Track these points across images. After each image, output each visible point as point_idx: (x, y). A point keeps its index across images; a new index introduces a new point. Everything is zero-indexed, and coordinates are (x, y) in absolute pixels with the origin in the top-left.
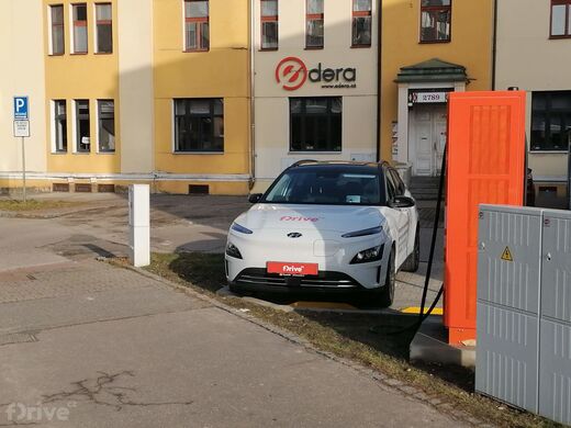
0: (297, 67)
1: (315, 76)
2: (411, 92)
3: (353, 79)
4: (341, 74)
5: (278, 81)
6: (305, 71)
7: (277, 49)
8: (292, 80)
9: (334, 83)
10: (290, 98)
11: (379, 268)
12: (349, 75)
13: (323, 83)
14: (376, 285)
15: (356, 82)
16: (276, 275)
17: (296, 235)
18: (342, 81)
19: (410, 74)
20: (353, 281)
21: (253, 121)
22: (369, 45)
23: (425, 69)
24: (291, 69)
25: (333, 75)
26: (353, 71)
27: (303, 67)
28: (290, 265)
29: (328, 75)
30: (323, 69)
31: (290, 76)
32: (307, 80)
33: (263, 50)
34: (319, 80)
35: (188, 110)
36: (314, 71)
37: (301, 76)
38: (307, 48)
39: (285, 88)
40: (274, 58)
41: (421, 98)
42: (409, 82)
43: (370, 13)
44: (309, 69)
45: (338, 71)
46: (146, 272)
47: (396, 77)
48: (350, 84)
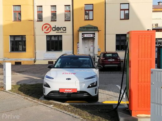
0: (48, 26)
1: (54, 29)
2: (83, 34)
3: (65, 30)
4: (62, 29)
5: (43, 30)
6: (51, 28)
7: (42, 21)
8: (47, 30)
9: (60, 31)
10: (47, 36)
11: (96, 89)
12: (64, 29)
13: (56, 31)
14: (95, 95)
15: (66, 31)
16: (63, 93)
17: (69, 79)
18: (62, 31)
19: (82, 29)
20: (88, 94)
21: (35, 42)
22: (70, 20)
23: (87, 27)
25: (59, 29)
26: (65, 28)
27: (50, 26)
28: (67, 89)
29: (58, 29)
30: (56, 27)
31: (46, 29)
33: (38, 21)
34: (55, 30)
35: (14, 39)
36: (54, 28)
37: (50, 29)
38: (51, 21)
39: (45, 32)
40: (41, 24)
41: (86, 36)
42: (82, 31)
43: (70, 11)
44: (52, 27)
45: (61, 28)
46: (11, 92)
47: (78, 30)
48: (65, 31)
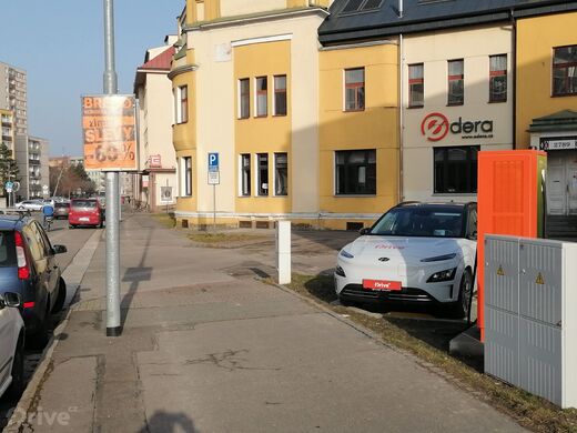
1: (456, 128)
2: (542, 140)
4: (479, 126)
5: (424, 133)
6: (447, 125)
7: (422, 106)
8: (435, 132)
9: (473, 134)
10: (435, 148)
11: (452, 286)
12: (486, 127)
13: (463, 134)
15: (493, 133)
16: (369, 290)
17: (385, 259)
18: (480, 132)
20: (429, 296)
21: (401, 168)
22: (505, 100)
23: (556, 119)
24: (435, 123)
25: (472, 127)
26: (490, 123)
27: (446, 121)
28: (380, 282)
29: (468, 127)
30: (463, 122)
31: (434, 129)
32: (449, 132)
33: (411, 107)
34: (459, 131)
35: (346, 160)
36: (455, 124)
37: (444, 129)
38: (449, 105)
39: (429, 139)
40: (420, 114)
41: (552, 145)
42: (540, 131)
43: (506, 72)
44: (450, 123)
45: (477, 123)
47: (528, 128)
48: (487, 134)
